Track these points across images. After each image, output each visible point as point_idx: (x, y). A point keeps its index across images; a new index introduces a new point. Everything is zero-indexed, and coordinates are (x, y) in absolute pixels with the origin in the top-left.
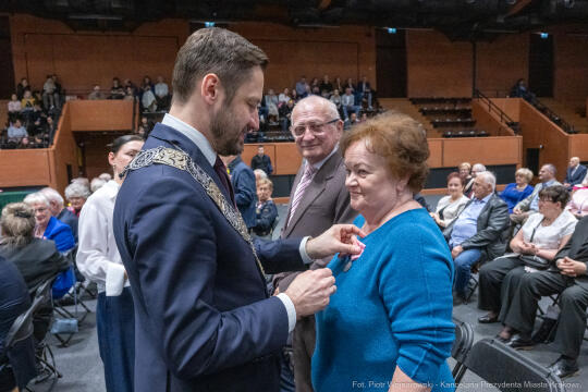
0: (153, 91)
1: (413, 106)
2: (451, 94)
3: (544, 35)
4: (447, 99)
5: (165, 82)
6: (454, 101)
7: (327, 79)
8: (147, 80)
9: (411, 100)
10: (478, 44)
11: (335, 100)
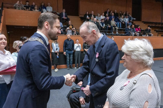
0: (46, 9)
1: (145, 24)
2: (155, 21)
4: (153, 23)
5: (51, 6)
6: (156, 23)
8: (43, 4)
9: (143, 22)
11: (122, 19)
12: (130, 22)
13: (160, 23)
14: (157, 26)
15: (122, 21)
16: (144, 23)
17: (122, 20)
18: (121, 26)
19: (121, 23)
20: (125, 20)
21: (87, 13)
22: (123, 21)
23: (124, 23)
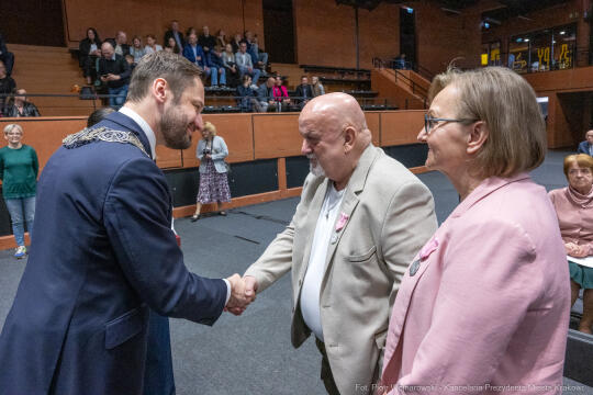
3: (410, 10)
4: (336, 69)
6: (343, 71)
7: (207, 31)
9: (302, 67)
10: (360, 10)
11: (228, 58)
12: (256, 66)
13: (354, 70)
14: (345, 78)
15: (228, 63)
16: (306, 71)
17: (230, 60)
18: (223, 80)
19: (227, 68)
20: (238, 60)
21: (92, 36)
22: (231, 64)
23: (233, 69)
